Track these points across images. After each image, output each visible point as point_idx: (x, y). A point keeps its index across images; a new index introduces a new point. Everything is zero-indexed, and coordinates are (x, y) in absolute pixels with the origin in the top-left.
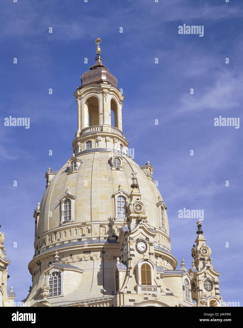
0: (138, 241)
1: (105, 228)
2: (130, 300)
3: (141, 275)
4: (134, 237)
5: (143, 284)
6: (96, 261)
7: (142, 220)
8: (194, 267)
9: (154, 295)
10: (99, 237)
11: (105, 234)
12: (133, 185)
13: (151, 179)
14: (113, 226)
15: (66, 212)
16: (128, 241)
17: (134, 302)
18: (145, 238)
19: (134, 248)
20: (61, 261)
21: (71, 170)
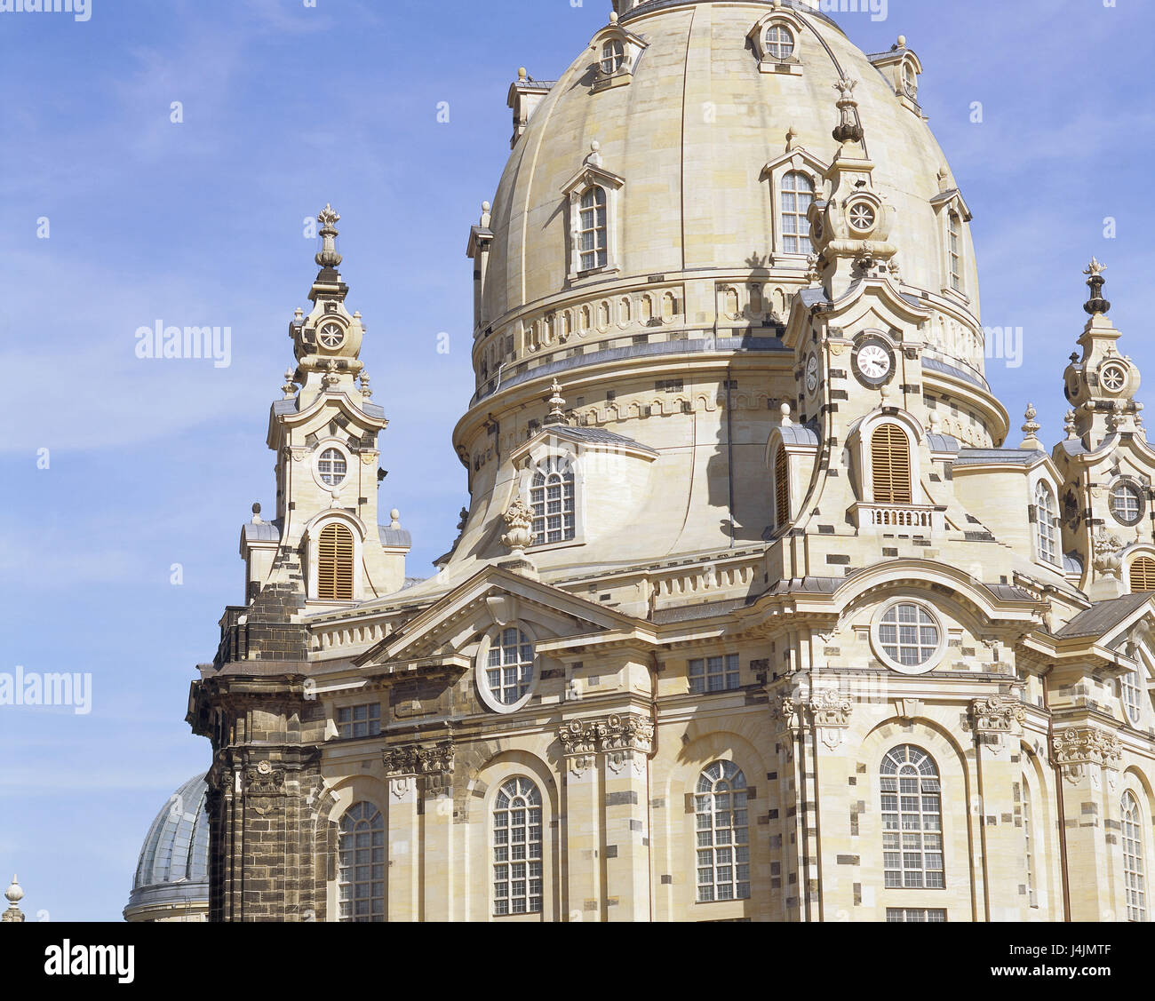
0: (861, 341)
1: (736, 294)
2: (832, 559)
3: (871, 465)
4: (844, 328)
5: (878, 498)
6: (701, 414)
7: (876, 264)
8: (1073, 436)
9: (920, 541)
10: (714, 330)
11: (737, 317)
12: (840, 130)
13: (912, 106)
14: (767, 286)
15: (587, 234)
16: (823, 341)
17: (846, 566)
18: (887, 329)
19: (846, 366)
20: (573, 415)
21: (604, 77)
